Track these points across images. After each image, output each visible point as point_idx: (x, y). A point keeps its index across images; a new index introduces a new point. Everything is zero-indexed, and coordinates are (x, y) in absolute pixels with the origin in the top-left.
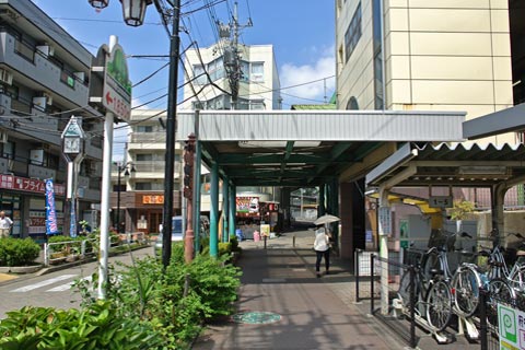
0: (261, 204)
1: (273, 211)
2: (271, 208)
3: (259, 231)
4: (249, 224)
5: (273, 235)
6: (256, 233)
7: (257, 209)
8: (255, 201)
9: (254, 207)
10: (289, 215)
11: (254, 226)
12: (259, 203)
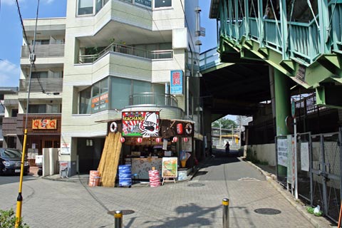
0: (163, 123)
1: (184, 134)
2: (179, 130)
3: (160, 168)
4: (145, 155)
5: (183, 175)
6: (153, 173)
7: (155, 132)
8: (153, 119)
9: (152, 129)
10: (210, 142)
11: (154, 159)
12: (159, 121)
